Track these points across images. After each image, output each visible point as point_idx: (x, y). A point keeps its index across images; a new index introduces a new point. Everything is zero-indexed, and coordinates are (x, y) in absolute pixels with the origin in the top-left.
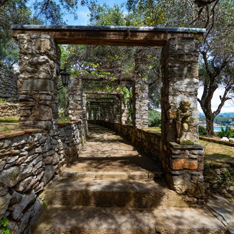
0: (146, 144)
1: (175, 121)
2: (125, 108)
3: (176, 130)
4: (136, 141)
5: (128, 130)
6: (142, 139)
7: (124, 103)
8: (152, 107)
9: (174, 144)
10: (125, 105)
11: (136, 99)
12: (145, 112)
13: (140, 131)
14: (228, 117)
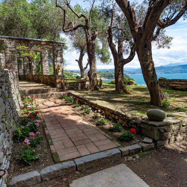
0: (49, 80)
1: (57, 69)
2: (34, 65)
3: (57, 72)
4: (43, 81)
5: (38, 77)
6: (47, 79)
7: (33, 62)
8: (51, 64)
9: (57, 76)
10: (34, 63)
11: (42, 61)
12: (47, 67)
13: (45, 76)
14: (112, 72)
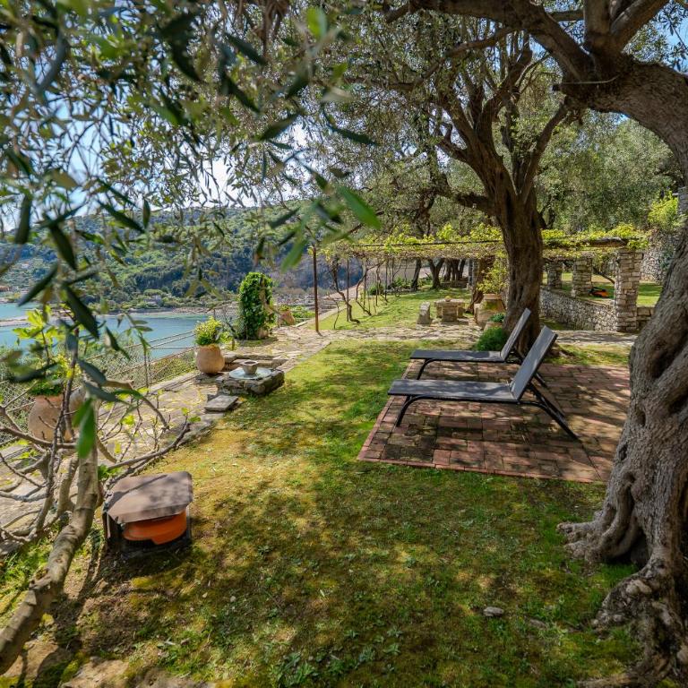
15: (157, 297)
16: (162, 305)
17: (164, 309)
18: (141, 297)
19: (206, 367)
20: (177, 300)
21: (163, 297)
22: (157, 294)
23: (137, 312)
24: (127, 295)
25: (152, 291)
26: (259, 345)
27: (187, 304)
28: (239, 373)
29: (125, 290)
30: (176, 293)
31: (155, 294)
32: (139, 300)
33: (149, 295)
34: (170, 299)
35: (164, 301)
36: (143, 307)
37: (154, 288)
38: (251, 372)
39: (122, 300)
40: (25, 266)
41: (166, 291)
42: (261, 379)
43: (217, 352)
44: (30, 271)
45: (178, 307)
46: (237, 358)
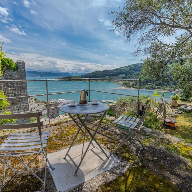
15: (151, 86)
16: (152, 88)
17: (152, 89)
18: (146, 85)
19: (173, 105)
20: (156, 87)
21: (152, 85)
22: (151, 84)
23: (145, 89)
24: (143, 84)
25: (150, 84)
26: (187, 102)
27: (159, 88)
28: (183, 107)
29: (143, 83)
30: (156, 85)
31: (150, 85)
32: (146, 86)
33: (149, 85)
34: (154, 86)
35: (153, 87)
36: (147, 88)
37: (150, 83)
38: (186, 107)
39: (141, 86)
40: (121, 76)
41: (153, 84)
42: (188, 109)
43: (176, 102)
44: (122, 77)
45: (156, 89)
46: (181, 104)
